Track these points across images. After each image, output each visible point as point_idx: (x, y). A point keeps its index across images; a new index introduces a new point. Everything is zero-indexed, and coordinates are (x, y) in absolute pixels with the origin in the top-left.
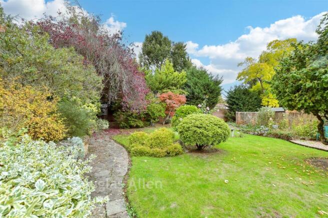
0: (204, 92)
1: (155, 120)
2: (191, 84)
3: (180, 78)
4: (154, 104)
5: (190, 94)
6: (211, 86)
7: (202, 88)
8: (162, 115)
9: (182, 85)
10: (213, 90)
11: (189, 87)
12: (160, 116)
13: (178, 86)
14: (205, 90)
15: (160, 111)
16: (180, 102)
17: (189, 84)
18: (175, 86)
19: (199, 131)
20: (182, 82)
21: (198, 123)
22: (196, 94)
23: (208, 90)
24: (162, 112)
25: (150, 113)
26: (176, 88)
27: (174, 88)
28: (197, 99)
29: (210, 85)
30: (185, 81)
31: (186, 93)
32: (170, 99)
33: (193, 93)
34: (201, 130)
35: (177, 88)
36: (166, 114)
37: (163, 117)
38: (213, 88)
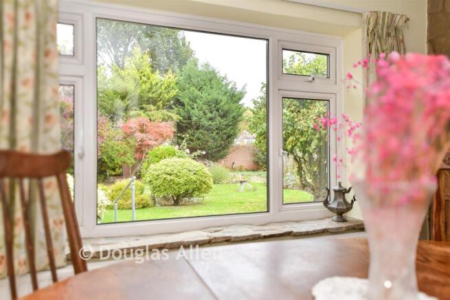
0: (209, 115)
1: (114, 170)
2: (186, 101)
3: (163, 87)
4: (113, 141)
5: (184, 119)
6: (222, 103)
7: (205, 107)
8: (129, 162)
9: (169, 101)
10: (227, 112)
11: (182, 105)
12: (124, 162)
13: (160, 103)
14: (211, 112)
15: (125, 154)
16: (161, 135)
17: (182, 100)
18: (154, 102)
19: (169, 178)
20: (167, 97)
21: (168, 170)
22: (194, 119)
23: (218, 110)
24: (129, 155)
25: (105, 157)
26: (155, 107)
27: (152, 107)
28: (198, 129)
29: (221, 101)
30: (173, 93)
31: (176, 117)
32: (142, 131)
33: (189, 118)
34: (172, 177)
35: (158, 109)
36: (135, 159)
37: (131, 166)
38: (226, 108)
